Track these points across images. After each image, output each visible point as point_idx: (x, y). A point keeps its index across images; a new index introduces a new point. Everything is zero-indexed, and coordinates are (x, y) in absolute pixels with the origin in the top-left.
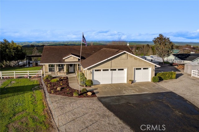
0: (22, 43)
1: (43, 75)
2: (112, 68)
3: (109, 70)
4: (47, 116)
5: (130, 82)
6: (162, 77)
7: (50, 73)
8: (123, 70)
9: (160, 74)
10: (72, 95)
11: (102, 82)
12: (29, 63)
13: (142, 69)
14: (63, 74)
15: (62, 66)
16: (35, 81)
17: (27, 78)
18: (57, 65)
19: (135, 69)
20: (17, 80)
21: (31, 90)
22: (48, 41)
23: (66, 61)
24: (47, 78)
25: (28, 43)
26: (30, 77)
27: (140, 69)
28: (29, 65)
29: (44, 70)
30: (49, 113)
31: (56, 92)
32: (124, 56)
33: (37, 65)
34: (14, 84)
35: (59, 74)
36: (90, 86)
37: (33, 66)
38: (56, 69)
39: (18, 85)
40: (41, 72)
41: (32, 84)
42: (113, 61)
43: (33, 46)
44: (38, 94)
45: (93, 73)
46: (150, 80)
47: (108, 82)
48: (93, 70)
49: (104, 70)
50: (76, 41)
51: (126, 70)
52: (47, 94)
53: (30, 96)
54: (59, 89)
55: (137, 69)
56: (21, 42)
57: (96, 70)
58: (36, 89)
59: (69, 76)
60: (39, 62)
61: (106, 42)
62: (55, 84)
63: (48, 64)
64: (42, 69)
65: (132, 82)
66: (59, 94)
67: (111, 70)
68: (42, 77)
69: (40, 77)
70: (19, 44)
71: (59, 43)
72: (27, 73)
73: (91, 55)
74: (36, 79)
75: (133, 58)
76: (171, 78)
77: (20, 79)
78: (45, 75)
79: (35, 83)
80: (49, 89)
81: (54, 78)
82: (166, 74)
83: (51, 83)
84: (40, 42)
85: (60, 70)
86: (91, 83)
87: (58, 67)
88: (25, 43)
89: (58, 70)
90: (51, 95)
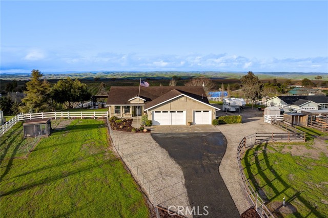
0: (81, 75)
1: (109, 116)
2: (171, 110)
3: (169, 112)
4: (109, 141)
5: (189, 124)
6: (224, 120)
7: (116, 115)
8: (182, 112)
9: (223, 117)
10: (130, 131)
11: (162, 123)
12: (95, 105)
13: (202, 112)
14: (128, 116)
15: (128, 107)
17: (93, 118)
18: (123, 106)
19: (194, 111)
20: (84, 120)
21: (97, 127)
22: (122, 71)
23: (131, 102)
24: (112, 119)
25: (91, 74)
26: (96, 118)
27: (200, 112)
28: (95, 107)
29: (110, 111)
30: (111, 140)
31: (118, 129)
32: (183, 99)
33: (103, 107)
34: (81, 123)
35: (125, 116)
36: (150, 126)
37: (99, 108)
38: (122, 111)
39: (85, 124)
40: (106, 114)
41: (98, 123)
42: (172, 103)
43: (98, 80)
44: (104, 130)
45: (152, 114)
46: (210, 122)
48: (153, 112)
49: (163, 112)
50: (166, 72)
51: (185, 112)
52: (111, 130)
53: (96, 131)
54: (121, 127)
55: (196, 112)
56: (79, 73)
57: (156, 112)
58: (102, 127)
59: (134, 118)
60: (105, 103)
61: (216, 73)
62: (120, 124)
63: (114, 105)
64: (107, 110)
65: (191, 124)
66: (121, 130)
67: (170, 112)
68: (108, 118)
69: (106, 118)
70: (77, 76)
71: (139, 75)
72: (93, 114)
73: (158, 96)
74: (102, 120)
75: (192, 101)
76: (236, 122)
77: (87, 120)
78: (110, 117)
79: (101, 123)
80: (113, 126)
81: (119, 119)
82: (230, 118)
83: (115, 123)
84: (108, 73)
85: (126, 112)
86: (151, 123)
87: (124, 109)
88: (86, 74)
89: (124, 112)
90: (114, 131)
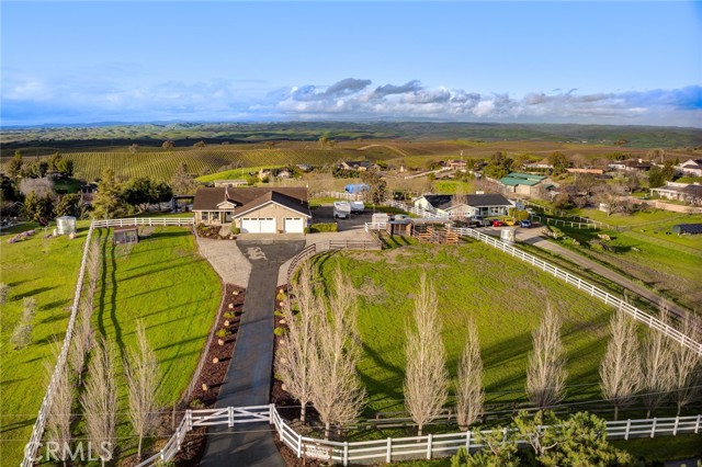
1: (195, 223)
3: (258, 219)
5: (279, 232)
6: (318, 228)
7: (203, 221)
8: (271, 219)
9: (316, 225)
10: (217, 238)
11: (251, 231)
12: (176, 208)
13: (293, 219)
14: (217, 223)
15: (217, 213)
16: (187, 229)
17: (178, 226)
18: (210, 212)
19: (284, 219)
20: (169, 227)
21: (184, 235)
23: (220, 208)
24: (199, 227)
26: (181, 225)
27: (291, 219)
28: (177, 211)
29: (196, 217)
31: (205, 236)
32: (272, 206)
33: (187, 211)
34: (165, 230)
35: (213, 223)
36: (237, 234)
37: (182, 212)
38: (210, 217)
39: (170, 231)
40: (192, 220)
41: (183, 231)
45: (241, 221)
46: (301, 231)
47: (256, 231)
48: (242, 219)
49: (252, 219)
51: (274, 220)
52: (197, 237)
53: (183, 238)
54: (208, 234)
55: (287, 219)
57: (244, 219)
59: (223, 225)
60: (190, 207)
62: (207, 231)
63: (201, 211)
64: (194, 216)
65: (281, 232)
67: (260, 219)
68: (194, 225)
69: (192, 225)
72: (176, 220)
73: (251, 200)
74: (188, 227)
75: (282, 208)
76: (330, 231)
77: (171, 227)
78: (197, 224)
80: (199, 234)
81: (206, 226)
82: (324, 226)
83: (202, 231)
85: (214, 218)
86: (239, 231)
87: (212, 215)
89: (212, 218)
90: (201, 238)
